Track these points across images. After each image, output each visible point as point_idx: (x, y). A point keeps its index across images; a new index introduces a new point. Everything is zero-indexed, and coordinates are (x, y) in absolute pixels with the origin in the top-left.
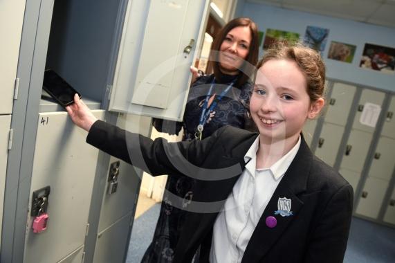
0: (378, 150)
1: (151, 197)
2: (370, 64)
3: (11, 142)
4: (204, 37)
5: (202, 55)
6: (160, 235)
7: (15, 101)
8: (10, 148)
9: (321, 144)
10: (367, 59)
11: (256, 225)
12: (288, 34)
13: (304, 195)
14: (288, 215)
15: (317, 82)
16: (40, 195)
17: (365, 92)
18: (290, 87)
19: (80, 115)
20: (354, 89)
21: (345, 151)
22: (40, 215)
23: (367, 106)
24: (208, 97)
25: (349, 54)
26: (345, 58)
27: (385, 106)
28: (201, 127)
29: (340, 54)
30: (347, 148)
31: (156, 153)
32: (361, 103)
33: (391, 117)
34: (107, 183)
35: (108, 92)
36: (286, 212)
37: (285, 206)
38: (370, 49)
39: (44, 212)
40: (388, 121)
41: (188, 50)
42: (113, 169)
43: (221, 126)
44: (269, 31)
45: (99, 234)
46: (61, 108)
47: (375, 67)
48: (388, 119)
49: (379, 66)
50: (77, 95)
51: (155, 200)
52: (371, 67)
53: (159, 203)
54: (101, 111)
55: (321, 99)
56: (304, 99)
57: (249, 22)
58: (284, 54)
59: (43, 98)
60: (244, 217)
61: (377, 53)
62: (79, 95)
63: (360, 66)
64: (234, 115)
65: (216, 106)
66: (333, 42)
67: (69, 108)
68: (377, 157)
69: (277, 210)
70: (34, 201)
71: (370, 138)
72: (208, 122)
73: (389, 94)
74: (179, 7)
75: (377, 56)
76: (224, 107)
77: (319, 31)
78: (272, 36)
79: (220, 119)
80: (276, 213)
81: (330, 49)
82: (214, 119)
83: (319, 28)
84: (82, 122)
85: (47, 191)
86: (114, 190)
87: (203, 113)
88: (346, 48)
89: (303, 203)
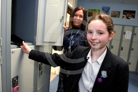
0: (132, 47)
1: (55, 74)
2: (126, 17)
3: (2, 62)
4: (67, 15)
5: (67, 21)
6: (60, 87)
7: (1, 47)
8: (2, 64)
9: (112, 48)
10: (125, 16)
11: (94, 82)
12: (96, 10)
13: (111, 69)
14: (106, 77)
15: (111, 26)
16: (15, 79)
17: (125, 27)
18: (101, 30)
19: (25, 49)
20: (121, 27)
21: (121, 49)
22: (16, 86)
23: (127, 32)
24: (71, 36)
25: (118, 15)
26: (117, 16)
27: (133, 31)
28: (70, 47)
29: (115, 15)
30: (122, 47)
31: (54, 59)
32: (124, 31)
33: (135, 35)
34: (38, 71)
35: (35, 39)
36: (105, 76)
37: (104, 74)
38: (125, 12)
39: (17, 85)
40: (135, 37)
41: (62, 20)
42: (40, 66)
43: (77, 46)
44: (89, 10)
45: (38, 90)
46: (18, 47)
47: (128, 18)
48: (135, 36)
49: (129, 17)
50: (23, 41)
51: (56, 74)
52: (126, 18)
53: (58, 75)
54: (33, 46)
55: (113, 33)
56: (107, 34)
57: (82, 8)
58: (98, 17)
59: (12, 44)
60: (89, 79)
61: (128, 13)
62: (24, 42)
63: (123, 18)
64: (81, 41)
65: (74, 39)
66: (112, 11)
67: (21, 46)
68: (132, 50)
69: (101, 76)
70: (13, 82)
71: (129, 43)
72: (72, 45)
73: (134, 27)
74: (56, 5)
75: (128, 14)
76: (77, 39)
77: (107, 8)
78: (90, 11)
79: (76, 43)
80: (101, 77)
81: (111, 14)
82: (74, 44)
83: (107, 7)
84: (26, 51)
85: (17, 77)
86: (41, 74)
87: (70, 42)
88: (117, 13)
89: (111, 72)
